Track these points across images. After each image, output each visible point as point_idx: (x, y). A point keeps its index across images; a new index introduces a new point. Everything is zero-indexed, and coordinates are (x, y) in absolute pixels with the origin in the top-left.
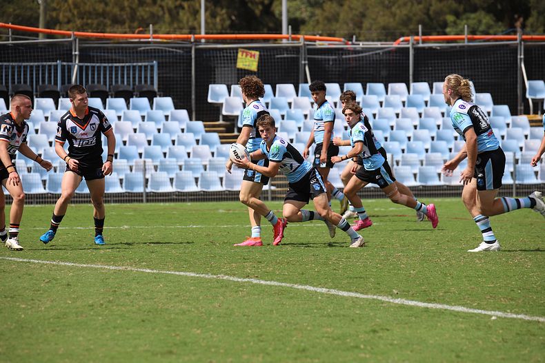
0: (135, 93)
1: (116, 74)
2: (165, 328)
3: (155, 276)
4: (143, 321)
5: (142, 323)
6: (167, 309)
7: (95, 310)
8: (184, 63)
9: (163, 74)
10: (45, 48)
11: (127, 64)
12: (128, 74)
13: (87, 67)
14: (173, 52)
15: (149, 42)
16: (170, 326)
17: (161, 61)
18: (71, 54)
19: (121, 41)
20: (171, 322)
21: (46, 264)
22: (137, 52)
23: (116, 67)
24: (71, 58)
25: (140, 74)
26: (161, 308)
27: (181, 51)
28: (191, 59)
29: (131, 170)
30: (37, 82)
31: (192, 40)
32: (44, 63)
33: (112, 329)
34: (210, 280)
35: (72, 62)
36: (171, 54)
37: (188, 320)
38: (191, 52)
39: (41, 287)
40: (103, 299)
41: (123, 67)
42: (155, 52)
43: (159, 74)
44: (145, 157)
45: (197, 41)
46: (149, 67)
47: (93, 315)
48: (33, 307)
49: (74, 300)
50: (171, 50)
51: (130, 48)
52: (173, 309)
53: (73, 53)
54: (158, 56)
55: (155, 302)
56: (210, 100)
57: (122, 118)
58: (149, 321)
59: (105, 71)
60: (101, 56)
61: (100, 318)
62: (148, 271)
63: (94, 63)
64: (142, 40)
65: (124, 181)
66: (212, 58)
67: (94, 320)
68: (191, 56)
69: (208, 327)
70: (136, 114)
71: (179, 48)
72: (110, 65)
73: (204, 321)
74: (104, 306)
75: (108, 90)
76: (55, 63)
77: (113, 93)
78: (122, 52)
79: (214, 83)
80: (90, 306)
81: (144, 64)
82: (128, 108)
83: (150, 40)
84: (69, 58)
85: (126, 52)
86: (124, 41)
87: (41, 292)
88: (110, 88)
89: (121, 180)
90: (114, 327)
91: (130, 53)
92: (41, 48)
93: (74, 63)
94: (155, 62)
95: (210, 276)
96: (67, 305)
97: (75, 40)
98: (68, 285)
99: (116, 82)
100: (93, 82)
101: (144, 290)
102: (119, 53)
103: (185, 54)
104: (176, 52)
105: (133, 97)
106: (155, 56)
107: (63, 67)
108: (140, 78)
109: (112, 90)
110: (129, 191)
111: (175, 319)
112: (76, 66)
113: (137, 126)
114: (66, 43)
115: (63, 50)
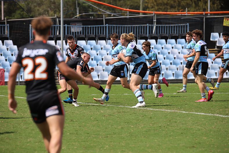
0: (179, 37)
1: (172, 29)
2: (191, 137)
3: (187, 114)
4: (182, 133)
5: (182, 134)
6: (192, 128)
7: (162, 128)
8: (200, 24)
9: (191, 29)
10: (142, 19)
11: (176, 25)
12: (177, 29)
13: (159, 26)
14: (196, 19)
15: (186, 16)
16: (193, 136)
17: (190, 23)
18: (153, 21)
19: (174, 15)
20: (194, 134)
21: (142, 109)
22: (180, 20)
23: (172, 26)
24: (153, 23)
25: (182, 29)
26: (190, 128)
27: (199, 19)
28: (203, 22)
29: (177, 70)
30: (139, 33)
31: (204, 14)
32: (142, 25)
33: (169, 136)
34: (211, 116)
35: (153, 24)
36: (195, 20)
37: (201, 133)
38: (203, 19)
39: (139, 119)
40: (165, 124)
41: (174, 26)
42: (188, 20)
43: (189, 29)
44: (183, 64)
45: (206, 14)
46: (185, 26)
47: (161, 131)
48: (136, 127)
49: (153, 124)
50: (195, 18)
51: (177, 18)
52: (194, 128)
53: (154, 21)
54: (190, 21)
55: (187, 125)
56: (211, 40)
57: (174, 48)
58: (184, 133)
59: (167, 28)
60: (165, 22)
61: (164, 132)
62: (184, 112)
63: (162, 24)
64: (183, 15)
65: (174, 74)
66: (212, 22)
67: (162, 133)
68: (203, 21)
69: (210, 136)
70: (180, 46)
71: (198, 18)
72: (169, 25)
73: (208, 134)
74: (165, 127)
75: (168, 36)
76: (146, 25)
77: (170, 37)
78: (174, 20)
79: (213, 32)
80: (160, 127)
81: (183, 25)
82: (176, 43)
83: (186, 14)
84: (152, 23)
85: (176, 20)
86: (175, 15)
87: (140, 121)
88: (169, 35)
89: (173, 74)
90: (170, 136)
91: (177, 20)
92: (141, 19)
93: (154, 25)
94: (188, 24)
95: (210, 115)
96: (150, 126)
97: (155, 15)
98: (151, 118)
99: (172, 32)
100: (162, 33)
101: (182, 120)
102: (173, 20)
103: (201, 20)
104: (197, 19)
105: (178, 39)
106: (188, 21)
107: (149, 27)
108: (181, 31)
109: (170, 36)
110: (176, 78)
111: (195, 132)
112: (155, 26)
113: (180, 51)
114: (151, 17)
115: (150, 20)
